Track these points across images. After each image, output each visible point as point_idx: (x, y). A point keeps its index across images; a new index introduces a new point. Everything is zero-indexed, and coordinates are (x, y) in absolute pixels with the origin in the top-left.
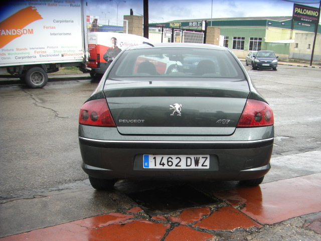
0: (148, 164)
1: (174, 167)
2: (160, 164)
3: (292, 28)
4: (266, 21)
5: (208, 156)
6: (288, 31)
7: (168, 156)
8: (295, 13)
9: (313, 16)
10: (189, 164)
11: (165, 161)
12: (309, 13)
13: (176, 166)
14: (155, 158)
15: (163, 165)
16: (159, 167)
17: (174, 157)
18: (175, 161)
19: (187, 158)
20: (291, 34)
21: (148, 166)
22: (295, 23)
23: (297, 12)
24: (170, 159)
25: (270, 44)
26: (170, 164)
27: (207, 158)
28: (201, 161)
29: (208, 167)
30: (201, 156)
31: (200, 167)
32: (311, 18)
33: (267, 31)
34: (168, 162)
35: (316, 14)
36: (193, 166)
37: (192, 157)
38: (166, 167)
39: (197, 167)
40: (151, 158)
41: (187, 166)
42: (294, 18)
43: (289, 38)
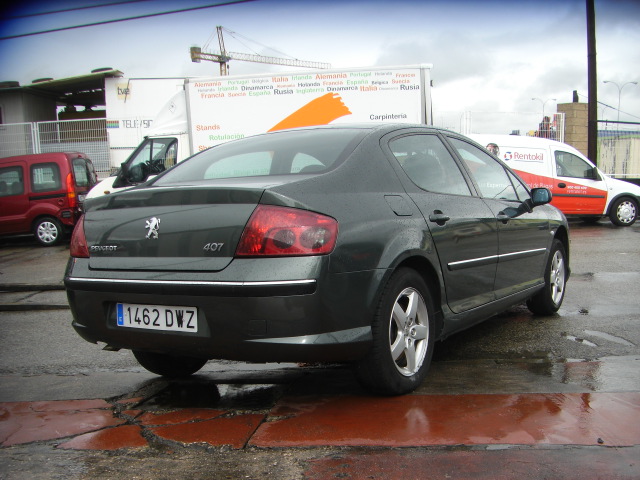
0: (122, 319)
1: (151, 327)
2: (136, 320)
5: (195, 310)
7: (143, 307)
10: (170, 323)
11: (140, 316)
13: (154, 324)
14: (129, 310)
15: (139, 321)
16: (135, 325)
17: (150, 308)
18: (153, 316)
19: (167, 311)
21: (123, 323)
24: (146, 313)
26: (146, 320)
27: (193, 312)
28: (186, 317)
29: (195, 330)
30: (185, 309)
31: (184, 329)
34: (144, 316)
36: (175, 328)
37: (174, 309)
38: (143, 326)
39: (180, 329)
40: (125, 309)
41: (167, 325)
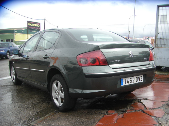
0: (123, 83)
1: (132, 83)
2: (127, 83)
3: (28, 33)
4: (14, 30)
6: (26, 35)
7: (130, 78)
8: (28, 26)
9: (37, 27)
11: (129, 81)
12: (35, 25)
13: (133, 82)
14: (125, 80)
15: (128, 83)
16: (127, 84)
17: (132, 78)
18: (133, 80)
19: (136, 77)
20: (28, 36)
21: (123, 85)
22: (29, 31)
23: (29, 25)
24: (131, 79)
25: (18, 42)
27: (142, 76)
28: (141, 78)
30: (140, 76)
32: (36, 28)
33: (15, 36)
34: (130, 81)
35: (39, 26)
37: (138, 77)
38: (130, 84)
39: (139, 82)
40: (124, 79)
41: (136, 81)
42: (28, 28)
43: (27, 38)
